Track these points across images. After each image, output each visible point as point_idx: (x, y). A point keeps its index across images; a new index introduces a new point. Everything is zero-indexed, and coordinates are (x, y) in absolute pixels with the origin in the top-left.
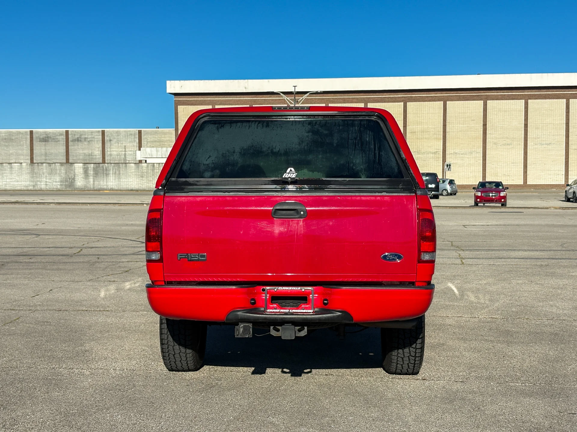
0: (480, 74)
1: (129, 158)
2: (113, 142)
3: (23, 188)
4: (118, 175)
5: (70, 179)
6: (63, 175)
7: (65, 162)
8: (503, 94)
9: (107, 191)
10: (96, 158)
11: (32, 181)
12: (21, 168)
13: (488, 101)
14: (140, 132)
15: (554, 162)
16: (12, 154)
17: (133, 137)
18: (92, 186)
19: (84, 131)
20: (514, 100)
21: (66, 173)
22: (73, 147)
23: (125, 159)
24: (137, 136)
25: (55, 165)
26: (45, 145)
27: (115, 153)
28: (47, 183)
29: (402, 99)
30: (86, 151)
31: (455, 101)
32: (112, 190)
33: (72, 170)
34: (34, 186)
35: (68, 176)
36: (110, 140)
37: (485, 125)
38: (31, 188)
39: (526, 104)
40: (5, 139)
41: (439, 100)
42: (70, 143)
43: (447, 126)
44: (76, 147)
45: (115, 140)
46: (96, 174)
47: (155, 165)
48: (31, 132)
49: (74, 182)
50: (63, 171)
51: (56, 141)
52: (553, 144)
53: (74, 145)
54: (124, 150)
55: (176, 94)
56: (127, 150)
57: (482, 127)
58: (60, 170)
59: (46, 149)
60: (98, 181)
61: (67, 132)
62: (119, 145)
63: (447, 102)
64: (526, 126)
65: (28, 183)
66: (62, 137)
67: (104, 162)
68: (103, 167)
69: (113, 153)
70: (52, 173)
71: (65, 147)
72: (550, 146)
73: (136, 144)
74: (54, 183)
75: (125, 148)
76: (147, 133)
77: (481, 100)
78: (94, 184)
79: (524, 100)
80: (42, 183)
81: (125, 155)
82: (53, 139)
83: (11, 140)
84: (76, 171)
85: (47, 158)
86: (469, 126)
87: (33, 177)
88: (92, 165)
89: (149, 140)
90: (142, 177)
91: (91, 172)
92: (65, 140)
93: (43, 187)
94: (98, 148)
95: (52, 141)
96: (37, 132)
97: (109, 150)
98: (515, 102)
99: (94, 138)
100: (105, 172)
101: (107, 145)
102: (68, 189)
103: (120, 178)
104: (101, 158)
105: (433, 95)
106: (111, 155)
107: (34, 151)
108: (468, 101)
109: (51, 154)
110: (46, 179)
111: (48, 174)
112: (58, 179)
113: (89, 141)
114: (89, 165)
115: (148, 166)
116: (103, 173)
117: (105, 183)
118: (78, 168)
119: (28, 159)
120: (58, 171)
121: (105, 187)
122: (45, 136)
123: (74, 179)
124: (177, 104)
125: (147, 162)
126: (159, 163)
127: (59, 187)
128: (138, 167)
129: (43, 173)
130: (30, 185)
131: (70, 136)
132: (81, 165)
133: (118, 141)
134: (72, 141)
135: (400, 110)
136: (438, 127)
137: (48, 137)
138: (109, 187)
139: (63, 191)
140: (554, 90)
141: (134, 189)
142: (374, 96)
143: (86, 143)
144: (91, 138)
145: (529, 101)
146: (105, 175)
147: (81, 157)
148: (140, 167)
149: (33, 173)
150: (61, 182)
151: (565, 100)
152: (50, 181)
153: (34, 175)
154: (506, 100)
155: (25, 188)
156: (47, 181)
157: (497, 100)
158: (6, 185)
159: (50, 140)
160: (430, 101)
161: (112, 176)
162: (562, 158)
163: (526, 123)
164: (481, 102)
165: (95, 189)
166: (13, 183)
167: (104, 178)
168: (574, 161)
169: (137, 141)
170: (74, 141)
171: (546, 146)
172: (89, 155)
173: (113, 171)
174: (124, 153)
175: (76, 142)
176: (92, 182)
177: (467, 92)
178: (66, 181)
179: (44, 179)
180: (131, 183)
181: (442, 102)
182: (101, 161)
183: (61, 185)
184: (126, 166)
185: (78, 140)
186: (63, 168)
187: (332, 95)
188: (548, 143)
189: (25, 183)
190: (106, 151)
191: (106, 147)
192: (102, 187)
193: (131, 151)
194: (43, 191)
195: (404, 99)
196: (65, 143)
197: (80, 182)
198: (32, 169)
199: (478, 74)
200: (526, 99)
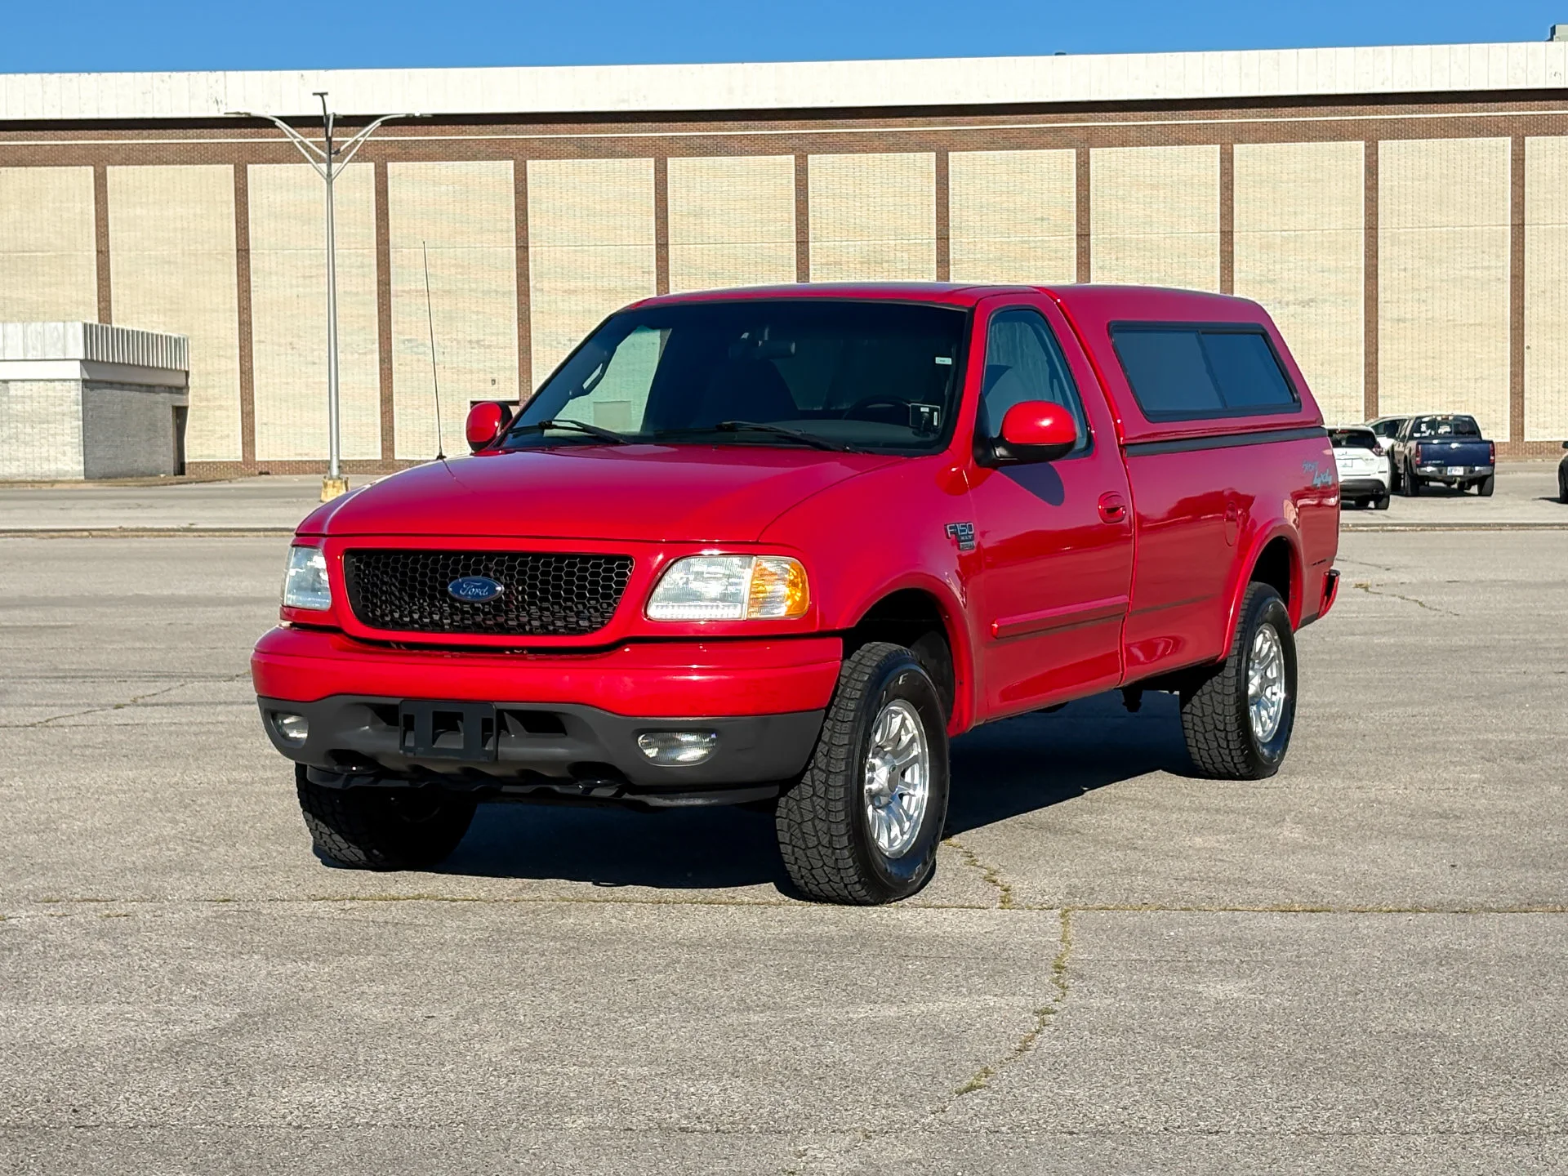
0: (1064, 54)
8: (1145, 123)
13: (1092, 151)
15: (1326, 365)
20: (1182, 148)
29: (790, 143)
31: (978, 149)
37: (1083, 236)
39: (1227, 160)
41: (921, 147)
43: (951, 241)
52: (1324, 301)
57: (1075, 245)
63: (950, 154)
64: (1227, 236)
72: (1313, 310)
77: (1068, 146)
79: (1218, 147)
86: (1028, 242)
98: (1189, 154)
105: (899, 126)
108: (1025, 152)
135: (785, 181)
136: (922, 244)
140: (1325, 109)
142: (691, 130)
145: (1238, 149)
151: (1362, 144)
154: (1157, 144)
160: (888, 150)
162: (1354, 350)
163: (1227, 229)
164: (1069, 155)
168: (1396, 363)
171: (1299, 309)
177: (1019, 117)
181: (933, 155)
187: (540, 127)
188: (1306, 298)
195: (795, 142)
199: (1057, 54)
200: (1227, 142)
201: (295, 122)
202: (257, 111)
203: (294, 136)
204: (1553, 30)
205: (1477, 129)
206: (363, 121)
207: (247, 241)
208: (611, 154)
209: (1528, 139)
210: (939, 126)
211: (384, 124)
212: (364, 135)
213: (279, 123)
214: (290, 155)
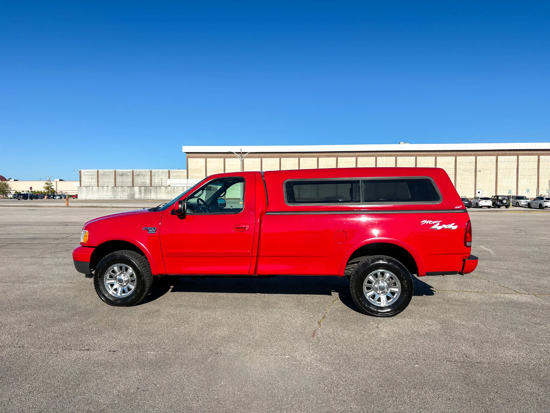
0: (335, 145)
1: (163, 184)
2: (155, 176)
3: (109, 199)
4: (156, 193)
5: (132, 194)
6: (129, 193)
7: (132, 186)
8: (345, 154)
9: (150, 201)
10: (147, 184)
11: (113, 196)
12: (108, 189)
13: (338, 158)
14: (169, 171)
16: (106, 182)
17: (166, 174)
18: (143, 198)
19: (141, 171)
20: (350, 158)
21: (130, 191)
22: (136, 179)
23: (162, 185)
24: (168, 173)
25: (125, 188)
26: (122, 177)
27: (157, 181)
28: (121, 197)
30: (142, 181)
31: (323, 157)
32: (153, 200)
33: (133, 190)
34: (114, 198)
35: (131, 193)
36: (154, 175)
38: (113, 199)
40: (102, 174)
41: (315, 157)
42: (134, 177)
44: (137, 178)
45: (157, 175)
46: (145, 192)
47: (175, 187)
48: (115, 171)
49: (134, 196)
50: (129, 191)
51: (127, 175)
53: (136, 178)
54: (161, 180)
55: (187, 153)
56: (163, 180)
58: (127, 190)
59: (122, 180)
60: (146, 196)
61: (133, 171)
62: (159, 177)
63: (319, 158)
65: (111, 196)
66: (131, 173)
67: (151, 186)
68: (149, 188)
69: (156, 181)
70: (123, 191)
71: (132, 179)
73: (167, 177)
74: (124, 197)
75: (162, 179)
76: (173, 172)
78: (144, 197)
79: (355, 158)
80: (118, 197)
81: (162, 182)
82: (126, 175)
83: (105, 175)
84: (135, 191)
85: (123, 184)
87: (114, 193)
88: (143, 187)
89: (174, 175)
90: (168, 193)
91: (143, 191)
92: (132, 175)
93: (119, 198)
94: (148, 179)
95: (125, 176)
96: (118, 171)
97: (154, 180)
99: (146, 174)
100: (150, 191)
101: (153, 178)
102: (131, 200)
103: (157, 194)
104: (150, 184)
105: (312, 154)
106: (155, 182)
107: (117, 181)
108: (329, 158)
109: (125, 182)
110: (120, 194)
111: (122, 192)
112: (126, 194)
113: (144, 176)
114: (142, 188)
115: (171, 188)
116: (149, 192)
117: (150, 197)
118: (136, 189)
119: (113, 185)
120: (126, 191)
121: (150, 198)
122: (122, 173)
123: (134, 194)
124: (188, 157)
125: (171, 186)
126: (177, 187)
127: (127, 198)
128: (166, 189)
129: (119, 192)
130: (112, 198)
131: (134, 173)
132: (138, 187)
133: (158, 176)
134: (135, 176)
135: (297, 161)
137: (123, 174)
138: (152, 198)
139: (128, 200)
140: (370, 153)
141: (164, 199)
142: (284, 154)
143: (142, 177)
144: (145, 174)
145: (358, 158)
146: (150, 192)
147: (140, 184)
148: (167, 189)
149: (113, 191)
150: (128, 196)
151: (375, 157)
152: (122, 195)
153: (115, 193)
154: (347, 157)
155: (110, 199)
156: (121, 195)
157: (342, 157)
158: (100, 197)
159: (124, 175)
160: (310, 157)
161: (153, 193)
164: (335, 158)
165: (145, 199)
166: (104, 196)
167: (149, 194)
169: (168, 175)
170: (136, 175)
172: (144, 183)
173: (154, 190)
174: (161, 181)
175: (138, 176)
176: (143, 196)
178: (130, 195)
179: (119, 195)
180: (163, 196)
181: (317, 158)
182: (150, 186)
183: (128, 197)
184: (160, 188)
185: (138, 175)
186: (129, 189)
187: (264, 154)
189: (110, 196)
190: (152, 180)
191: (152, 178)
192: (148, 198)
193: (164, 180)
194: (119, 200)
195: (298, 156)
196: (132, 176)
197: (137, 196)
198: (113, 189)
200: (357, 157)
201: (237, 153)
202: (232, 151)
203: (237, 155)
204: (400, 143)
205: (391, 156)
206: (246, 153)
207: (225, 168)
208: (273, 158)
209: (397, 157)
210: (317, 154)
211: (249, 153)
212: (246, 155)
213: (235, 153)
214: (236, 157)
